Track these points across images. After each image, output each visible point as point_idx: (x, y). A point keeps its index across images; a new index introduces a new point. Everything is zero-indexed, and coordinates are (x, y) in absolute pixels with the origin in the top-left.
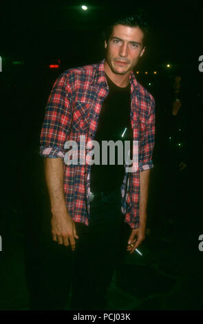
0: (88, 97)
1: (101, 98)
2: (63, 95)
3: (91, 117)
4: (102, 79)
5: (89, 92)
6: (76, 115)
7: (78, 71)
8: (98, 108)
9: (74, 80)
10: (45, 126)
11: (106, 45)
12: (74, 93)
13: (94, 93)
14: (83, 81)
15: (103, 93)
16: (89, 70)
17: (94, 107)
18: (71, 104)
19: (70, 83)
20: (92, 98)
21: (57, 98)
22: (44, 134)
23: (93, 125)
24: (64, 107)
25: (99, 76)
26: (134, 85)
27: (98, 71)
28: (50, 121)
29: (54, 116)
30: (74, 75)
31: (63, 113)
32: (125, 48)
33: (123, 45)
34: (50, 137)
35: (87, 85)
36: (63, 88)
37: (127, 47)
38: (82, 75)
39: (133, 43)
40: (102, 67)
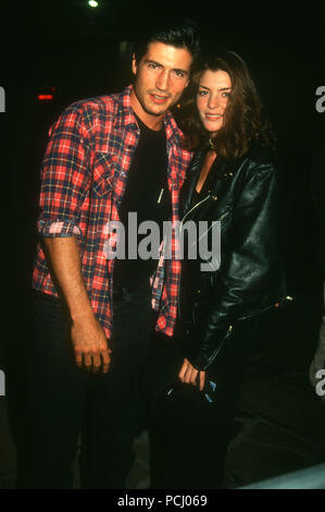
0: (111, 144)
1: (130, 147)
2: (75, 141)
3: (117, 175)
4: (130, 120)
5: (112, 137)
6: (98, 173)
7: (95, 105)
8: (125, 162)
9: (92, 118)
10: (46, 189)
11: (134, 69)
12: (93, 139)
13: (119, 139)
14: (103, 120)
15: (131, 139)
16: (109, 103)
17: (120, 161)
18: (88, 155)
19: (86, 123)
20: (117, 147)
21: (64, 146)
22: (46, 201)
23: (120, 188)
24: (77, 160)
25: (124, 115)
26: (172, 126)
27: (122, 107)
28: (54, 181)
29: (61, 173)
30: (90, 110)
31: (76, 168)
32: (166, 77)
33: (163, 73)
34: (58, 205)
35: (109, 127)
36: (75, 130)
37: (169, 76)
38: (101, 111)
39: (178, 71)
40: (127, 101)
